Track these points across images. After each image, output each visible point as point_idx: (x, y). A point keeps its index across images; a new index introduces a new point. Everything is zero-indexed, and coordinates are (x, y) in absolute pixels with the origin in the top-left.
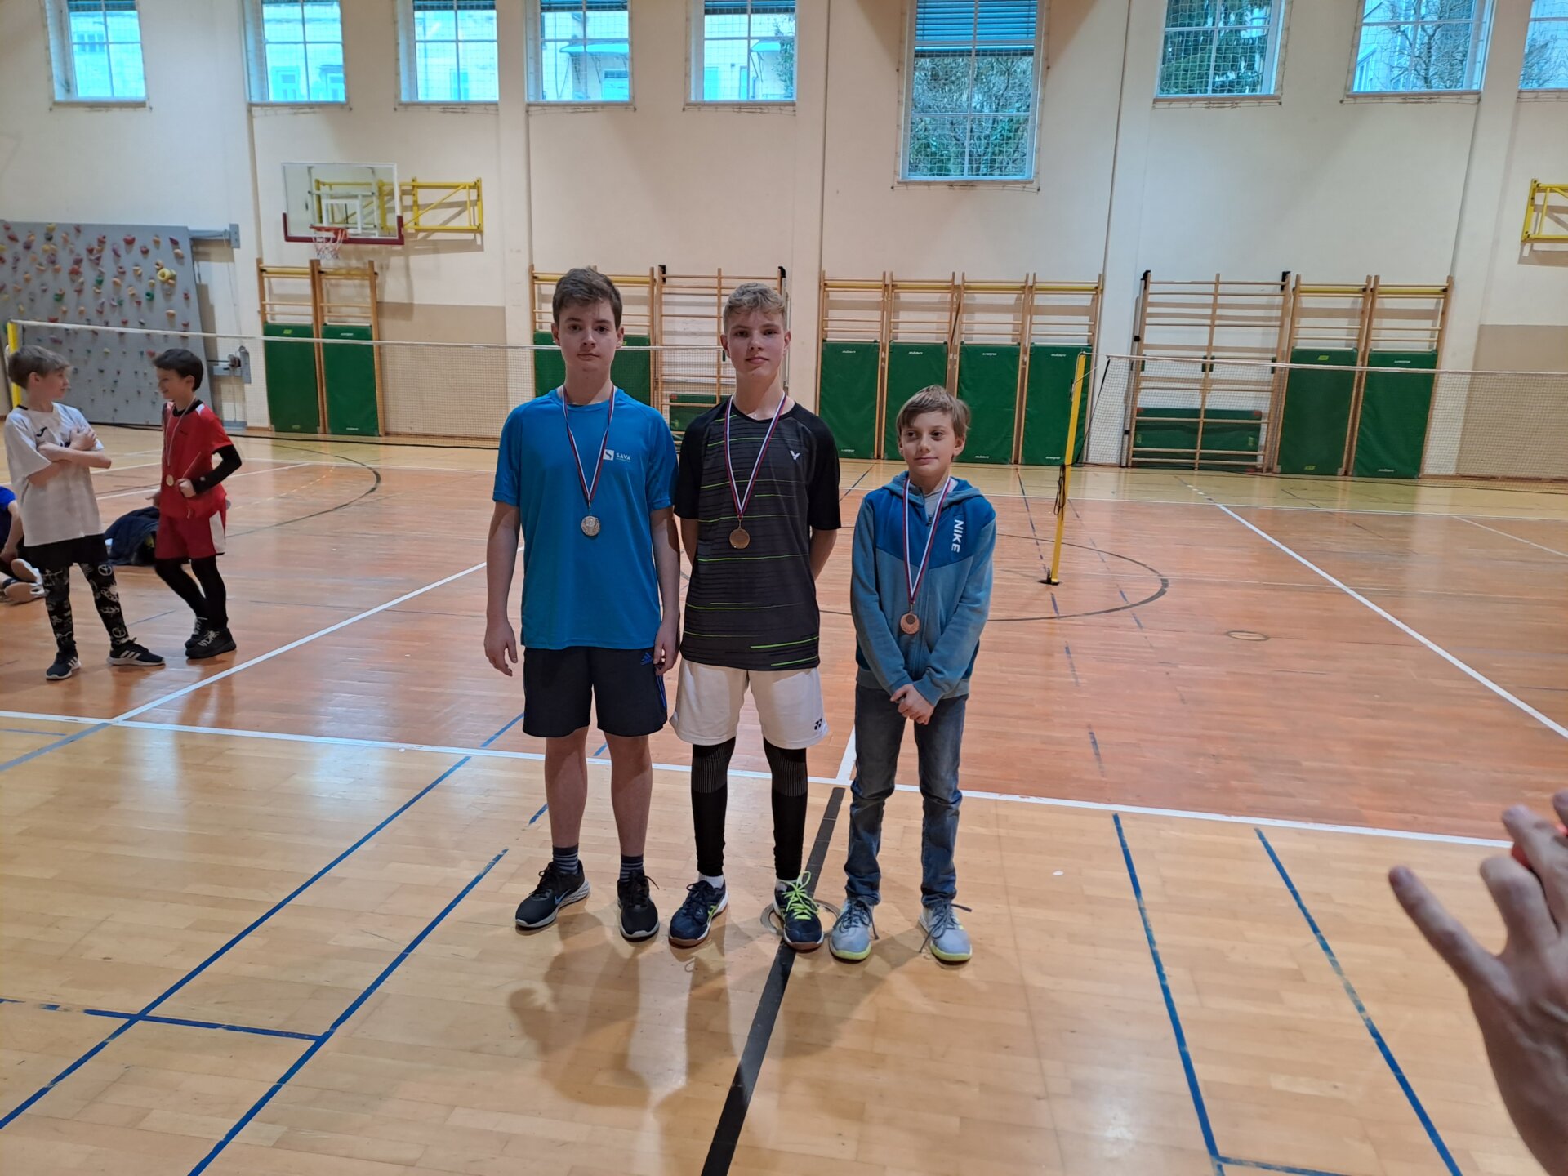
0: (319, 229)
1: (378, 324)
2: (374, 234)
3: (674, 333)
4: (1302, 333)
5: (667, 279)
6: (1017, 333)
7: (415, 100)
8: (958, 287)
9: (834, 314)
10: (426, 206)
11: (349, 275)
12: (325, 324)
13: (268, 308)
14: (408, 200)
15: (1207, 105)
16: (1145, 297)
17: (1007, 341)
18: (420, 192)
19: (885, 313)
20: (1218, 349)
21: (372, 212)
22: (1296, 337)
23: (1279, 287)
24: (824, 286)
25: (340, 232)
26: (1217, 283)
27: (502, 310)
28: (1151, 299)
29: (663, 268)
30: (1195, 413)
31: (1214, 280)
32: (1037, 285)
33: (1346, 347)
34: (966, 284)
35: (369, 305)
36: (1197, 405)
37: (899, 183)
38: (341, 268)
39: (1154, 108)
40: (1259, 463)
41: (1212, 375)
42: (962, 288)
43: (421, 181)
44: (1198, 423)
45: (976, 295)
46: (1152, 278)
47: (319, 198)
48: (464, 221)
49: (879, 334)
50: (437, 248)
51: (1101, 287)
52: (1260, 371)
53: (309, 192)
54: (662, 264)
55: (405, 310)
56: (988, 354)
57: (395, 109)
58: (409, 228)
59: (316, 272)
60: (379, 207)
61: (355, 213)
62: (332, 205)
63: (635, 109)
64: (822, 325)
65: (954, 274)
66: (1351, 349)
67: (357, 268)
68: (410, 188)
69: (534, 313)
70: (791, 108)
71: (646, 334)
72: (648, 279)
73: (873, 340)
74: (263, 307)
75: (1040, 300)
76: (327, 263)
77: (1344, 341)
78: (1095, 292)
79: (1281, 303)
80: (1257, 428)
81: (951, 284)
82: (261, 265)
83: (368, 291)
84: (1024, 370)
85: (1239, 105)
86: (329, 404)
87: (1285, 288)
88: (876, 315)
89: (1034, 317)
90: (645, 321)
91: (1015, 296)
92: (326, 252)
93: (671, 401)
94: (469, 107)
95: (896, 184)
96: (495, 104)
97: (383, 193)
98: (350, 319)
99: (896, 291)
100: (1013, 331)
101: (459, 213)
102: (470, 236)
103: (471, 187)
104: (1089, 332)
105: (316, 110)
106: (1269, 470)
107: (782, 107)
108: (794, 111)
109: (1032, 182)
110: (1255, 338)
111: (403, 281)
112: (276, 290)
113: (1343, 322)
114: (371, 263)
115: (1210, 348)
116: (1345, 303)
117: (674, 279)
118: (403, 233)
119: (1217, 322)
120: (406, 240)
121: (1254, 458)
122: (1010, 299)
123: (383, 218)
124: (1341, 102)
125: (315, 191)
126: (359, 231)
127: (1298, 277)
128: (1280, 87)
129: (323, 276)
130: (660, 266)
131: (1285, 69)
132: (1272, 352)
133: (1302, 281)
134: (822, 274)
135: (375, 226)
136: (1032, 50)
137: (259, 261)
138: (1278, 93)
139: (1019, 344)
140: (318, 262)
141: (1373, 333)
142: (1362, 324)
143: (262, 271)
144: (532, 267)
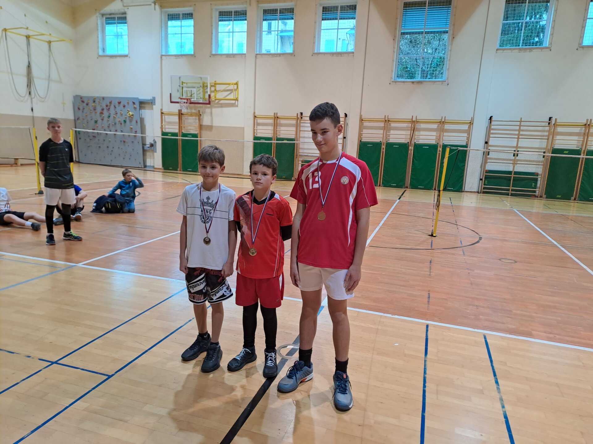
0: (181, 99)
1: (200, 133)
2: (200, 101)
3: (304, 137)
4: (557, 142)
5: (303, 118)
6: (437, 139)
7: (217, 53)
8: (414, 121)
9: (365, 131)
10: (219, 91)
11: (191, 115)
12: (182, 132)
13: (164, 126)
14: (213, 89)
15: (519, 51)
16: (490, 127)
17: (433, 142)
18: (217, 86)
19: (385, 131)
20: (520, 147)
21: (200, 93)
22: (554, 143)
23: (548, 123)
24: (361, 120)
25: (189, 100)
26: (521, 121)
27: (243, 128)
28: (493, 127)
29: (302, 114)
30: (510, 173)
31: (519, 120)
32: (446, 121)
33: (577, 148)
34: (417, 120)
35: (197, 126)
36: (511, 169)
37: (392, 82)
38: (189, 113)
39: (496, 53)
40: (537, 194)
41: (517, 158)
42: (416, 122)
43: (218, 82)
44: (511, 177)
45: (421, 125)
46: (493, 119)
47: (183, 88)
48: (232, 96)
49: (382, 139)
50: (222, 106)
51: (472, 122)
52: (537, 156)
53: (179, 86)
54: (302, 112)
55: (210, 128)
56: (425, 147)
57: (210, 56)
58: (213, 98)
59: (180, 114)
60: (202, 91)
61: (194, 93)
62: (187, 90)
63: (295, 55)
64: (360, 135)
65: (413, 116)
66: (579, 149)
67: (194, 113)
68: (214, 84)
69: (254, 130)
70: (352, 54)
71: (294, 138)
72: (296, 117)
73: (379, 141)
74: (162, 126)
75: (447, 127)
76: (184, 111)
77: (576, 145)
78: (469, 124)
79: (548, 130)
80: (536, 180)
81: (411, 120)
82: (162, 111)
83: (197, 121)
84: (439, 154)
85: (533, 51)
86: (182, 161)
87: (550, 124)
88: (381, 132)
89: (444, 133)
90: (294, 133)
91: (437, 125)
92: (183, 107)
93: (302, 162)
94: (236, 55)
95: (391, 82)
96: (245, 54)
97: (204, 86)
98: (191, 131)
99: (389, 122)
100: (436, 138)
101: (230, 94)
102: (234, 102)
103: (235, 84)
104: (467, 139)
105: (183, 57)
106: (541, 197)
107: (349, 54)
108: (353, 55)
109: (445, 81)
110: (536, 143)
111: (210, 117)
112: (167, 120)
113: (576, 138)
114: (199, 111)
115: (517, 147)
116: (577, 130)
117: (305, 118)
118: (210, 100)
119: (520, 137)
120: (211, 103)
121: (535, 192)
122: (435, 126)
123: (204, 95)
124: (577, 49)
125: (181, 85)
126: (195, 99)
127: (556, 119)
128: (551, 43)
129: (182, 115)
130: (300, 113)
131: (553, 37)
132: (544, 149)
133: (558, 121)
134: (361, 116)
135: (201, 98)
136: (448, 31)
137: (161, 110)
138: (550, 46)
139: (438, 144)
140: (181, 110)
141: (589, 142)
142: (584, 138)
143: (162, 113)
144: (254, 113)
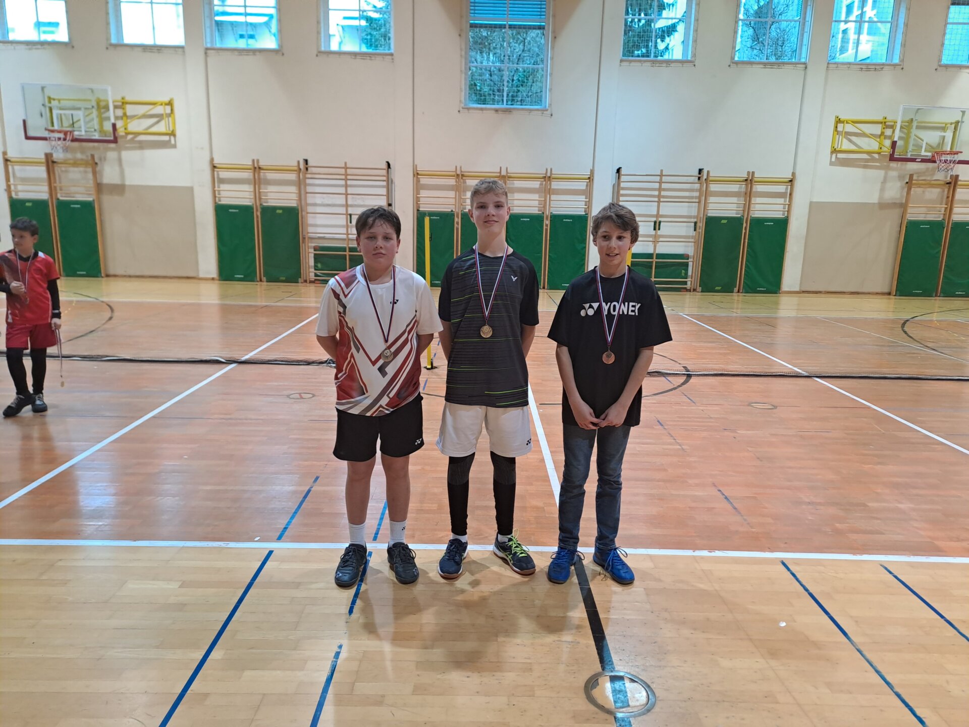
0: (53, 131)
1: (99, 199)
2: (95, 136)
3: (315, 205)
4: (711, 206)
5: (309, 169)
6: (542, 206)
7: (121, 42)
8: (504, 177)
9: (423, 193)
10: (133, 117)
11: (75, 164)
12: (58, 199)
13: (12, 187)
14: (119, 112)
15: (652, 65)
16: (619, 184)
17: (535, 211)
18: (128, 107)
19: (457, 193)
20: (663, 216)
21: (93, 120)
22: (708, 208)
23: (697, 178)
24: (416, 174)
25: (69, 133)
26: (661, 175)
27: (191, 189)
28: (622, 185)
29: (306, 161)
30: (650, 256)
31: (659, 173)
32: (553, 176)
33: (736, 214)
34: (508, 174)
35: (92, 185)
36: (651, 251)
37: (463, 108)
38: (70, 159)
39: (620, 65)
40: (688, 286)
41: (659, 233)
42: (507, 177)
43: (129, 98)
44: (652, 262)
45: (515, 182)
46: (623, 172)
47: (51, 109)
48: (162, 127)
49: (454, 206)
50: (142, 146)
51: (592, 178)
52: (686, 230)
53: (43, 105)
54: (305, 158)
55: (119, 189)
56: (524, 219)
57: (107, 48)
58: (121, 132)
59: (50, 163)
60: (97, 117)
61: (79, 120)
62: (61, 115)
63: (283, 54)
64: (417, 200)
65: (501, 168)
66: (740, 216)
67: (82, 160)
68: (120, 104)
69: (214, 192)
70: (390, 57)
71: (295, 205)
72: (296, 168)
73: (450, 210)
74: (9, 186)
75: (555, 185)
76: (58, 155)
77: (735, 211)
78: (588, 181)
79: (699, 188)
80: (687, 265)
81: (499, 174)
82: (6, 156)
83: (90, 176)
84: (546, 230)
85: (671, 65)
86: (62, 255)
87: (701, 179)
88: (452, 194)
89: (552, 196)
90: (294, 196)
91: (539, 182)
92: (58, 148)
93: (315, 251)
94: (163, 49)
95: (461, 109)
96: (182, 47)
97: (102, 107)
98: (77, 195)
99: (464, 178)
100: (539, 205)
101: (158, 122)
102: (166, 138)
103: (166, 104)
104: (585, 205)
105: (46, 46)
106: (694, 290)
107: (384, 56)
108: (393, 59)
109: (547, 110)
110: (684, 209)
111: (117, 168)
112: (18, 174)
113: (734, 200)
114: (93, 156)
115: (658, 215)
116: (735, 188)
117: (313, 169)
118: (116, 135)
119: (662, 200)
120: (119, 140)
121: (685, 283)
122: (536, 184)
123: (101, 125)
124: (729, 66)
125: (47, 104)
126: (83, 133)
127: (708, 172)
128: (694, 55)
129: (55, 164)
130: (304, 159)
131: (696, 44)
132: (694, 218)
133: (711, 174)
134: (415, 167)
135: (95, 130)
136: (544, 26)
137: (5, 153)
138: (693, 59)
139: (543, 213)
140: (51, 155)
141: (752, 206)
142: (745, 201)
143: (6, 161)
144: (212, 160)
